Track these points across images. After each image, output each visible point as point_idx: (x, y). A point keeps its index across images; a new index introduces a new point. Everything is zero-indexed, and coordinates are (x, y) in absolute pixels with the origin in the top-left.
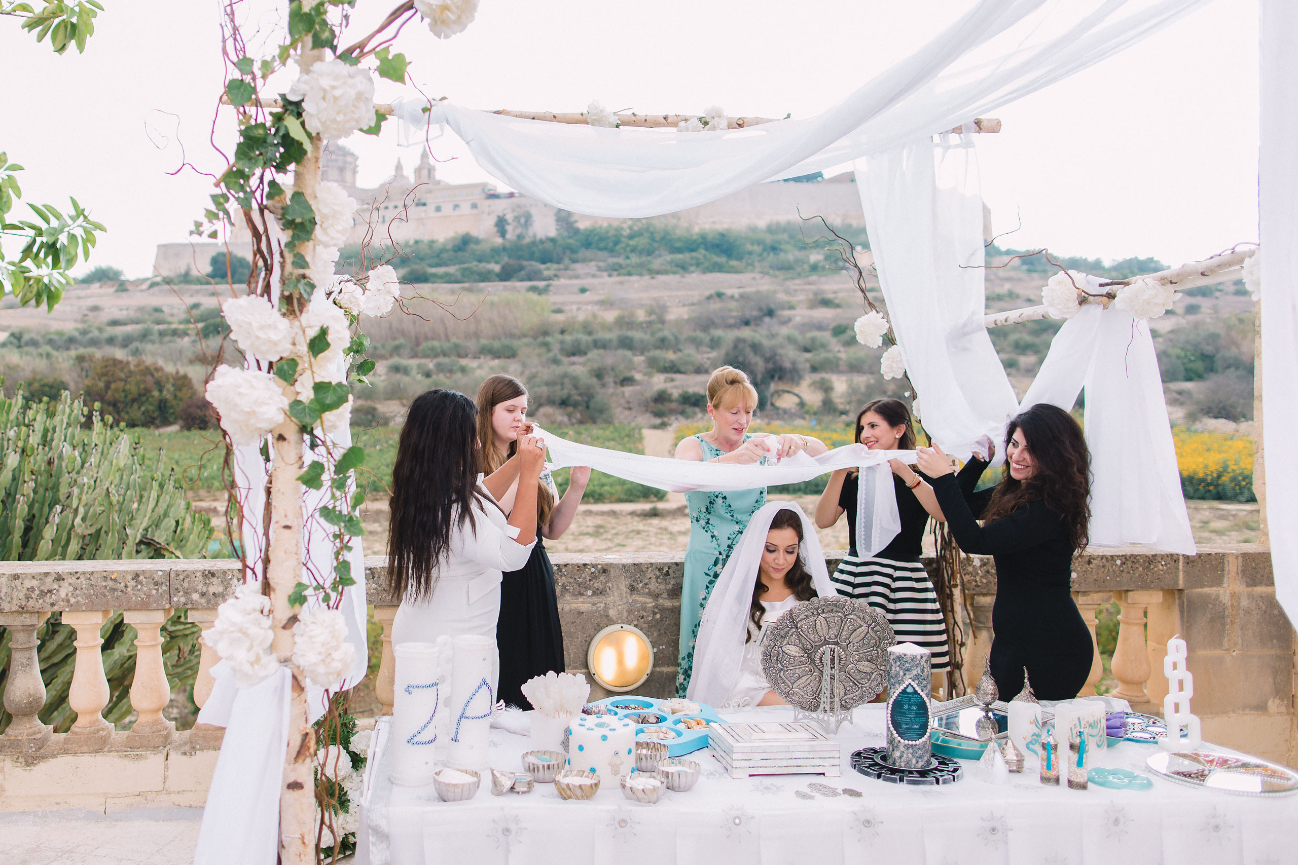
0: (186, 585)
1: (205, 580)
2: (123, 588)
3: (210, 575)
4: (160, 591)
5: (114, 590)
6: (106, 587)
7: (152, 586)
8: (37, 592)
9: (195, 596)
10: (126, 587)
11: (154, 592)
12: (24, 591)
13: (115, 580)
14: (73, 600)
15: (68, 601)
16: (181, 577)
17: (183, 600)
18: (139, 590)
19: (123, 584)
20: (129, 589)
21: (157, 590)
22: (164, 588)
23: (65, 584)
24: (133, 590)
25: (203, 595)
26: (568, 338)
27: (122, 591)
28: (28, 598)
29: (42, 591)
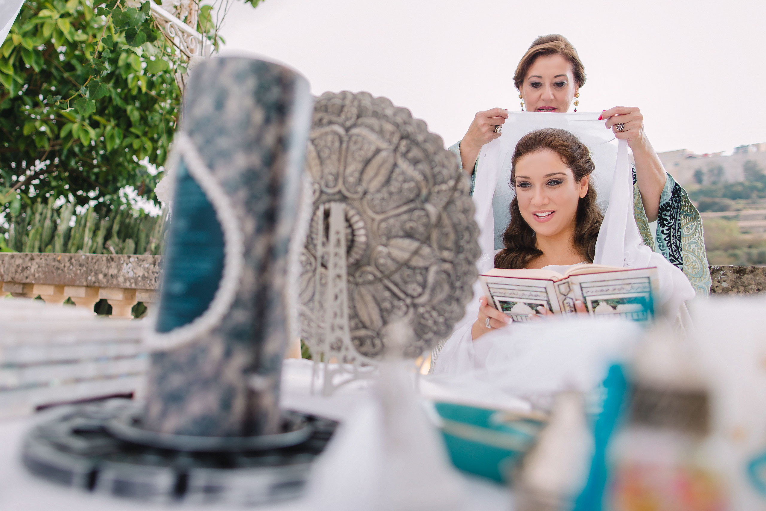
0: (96, 267)
1: (107, 263)
2: (63, 268)
3: (111, 260)
4: (82, 271)
5: (58, 269)
6: (54, 266)
7: (78, 267)
8: (21, 268)
9: (101, 276)
10: (65, 267)
11: (79, 271)
12: (15, 267)
13: (59, 261)
14: (37, 275)
15: (34, 275)
16: (94, 261)
17: (93, 279)
18: (71, 270)
19: (63, 265)
20: (66, 269)
21: (80, 270)
22: (84, 269)
23: (34, 263)
24: (68, 269)
25: (105, 275)
26: (755, 252)
27: (62, 270)
28: (16, 272)
29: (23, 267)
